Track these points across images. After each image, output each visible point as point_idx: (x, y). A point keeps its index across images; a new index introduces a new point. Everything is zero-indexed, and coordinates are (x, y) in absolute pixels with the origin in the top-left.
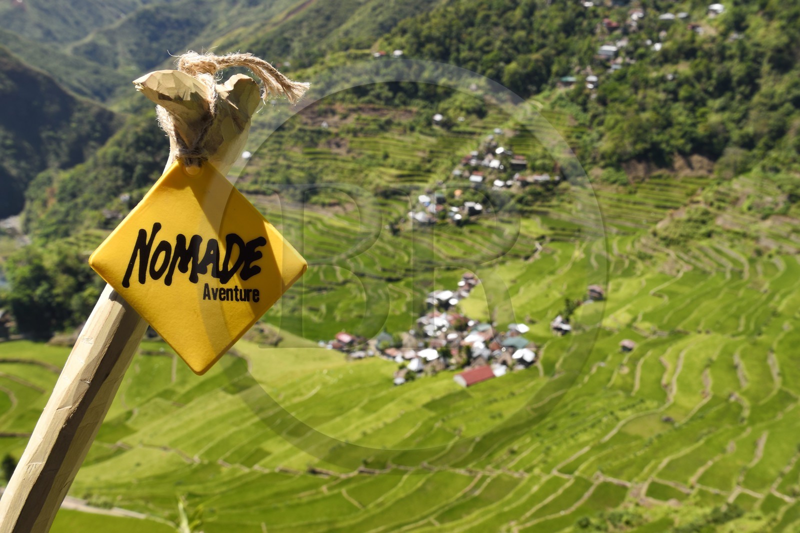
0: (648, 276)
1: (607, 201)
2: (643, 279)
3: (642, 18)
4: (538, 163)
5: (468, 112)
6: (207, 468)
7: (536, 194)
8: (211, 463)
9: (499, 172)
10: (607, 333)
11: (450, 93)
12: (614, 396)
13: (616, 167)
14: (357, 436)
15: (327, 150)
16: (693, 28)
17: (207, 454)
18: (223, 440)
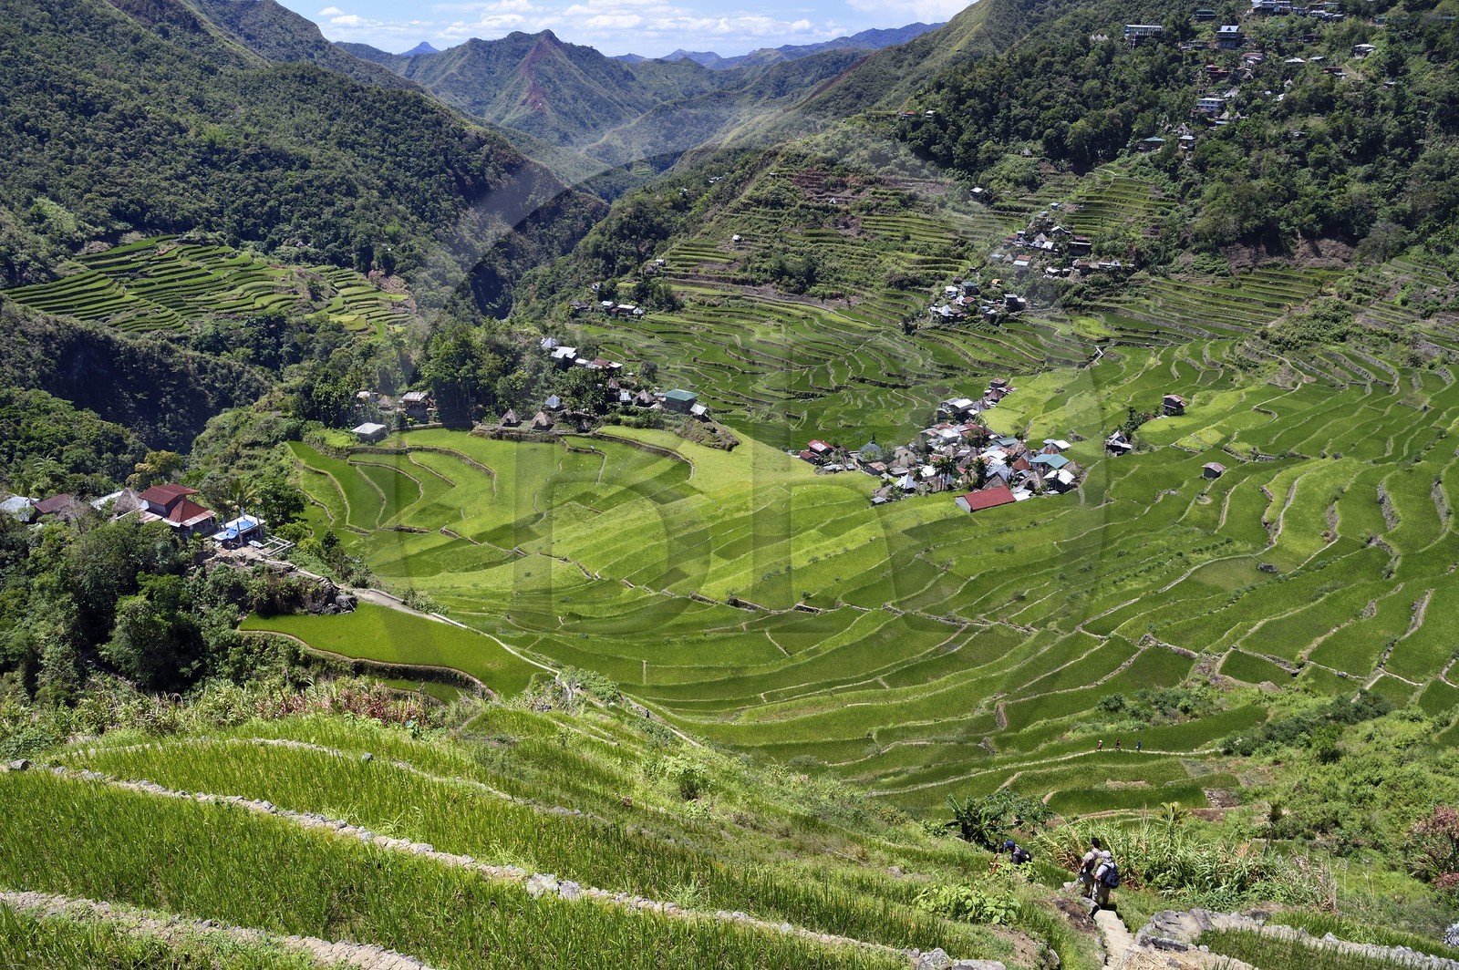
0: (1251, 388)
1: (1198, 295)
2: (1242, 392)
3: (1258, 63)
4: (1106, 245)
5: (1017, 184)
6: (610, 585)
7: (1101, 285)
8: (611, 580)
9: (1053, 257)
10: (1185, 454)
11: (991, 161)
12: (1187, 533)
13: (1214, 251)
14: (805, 563)
15: (832, 230)
16: (1331, 71)
17: (612, 569)
18: (634, 556)
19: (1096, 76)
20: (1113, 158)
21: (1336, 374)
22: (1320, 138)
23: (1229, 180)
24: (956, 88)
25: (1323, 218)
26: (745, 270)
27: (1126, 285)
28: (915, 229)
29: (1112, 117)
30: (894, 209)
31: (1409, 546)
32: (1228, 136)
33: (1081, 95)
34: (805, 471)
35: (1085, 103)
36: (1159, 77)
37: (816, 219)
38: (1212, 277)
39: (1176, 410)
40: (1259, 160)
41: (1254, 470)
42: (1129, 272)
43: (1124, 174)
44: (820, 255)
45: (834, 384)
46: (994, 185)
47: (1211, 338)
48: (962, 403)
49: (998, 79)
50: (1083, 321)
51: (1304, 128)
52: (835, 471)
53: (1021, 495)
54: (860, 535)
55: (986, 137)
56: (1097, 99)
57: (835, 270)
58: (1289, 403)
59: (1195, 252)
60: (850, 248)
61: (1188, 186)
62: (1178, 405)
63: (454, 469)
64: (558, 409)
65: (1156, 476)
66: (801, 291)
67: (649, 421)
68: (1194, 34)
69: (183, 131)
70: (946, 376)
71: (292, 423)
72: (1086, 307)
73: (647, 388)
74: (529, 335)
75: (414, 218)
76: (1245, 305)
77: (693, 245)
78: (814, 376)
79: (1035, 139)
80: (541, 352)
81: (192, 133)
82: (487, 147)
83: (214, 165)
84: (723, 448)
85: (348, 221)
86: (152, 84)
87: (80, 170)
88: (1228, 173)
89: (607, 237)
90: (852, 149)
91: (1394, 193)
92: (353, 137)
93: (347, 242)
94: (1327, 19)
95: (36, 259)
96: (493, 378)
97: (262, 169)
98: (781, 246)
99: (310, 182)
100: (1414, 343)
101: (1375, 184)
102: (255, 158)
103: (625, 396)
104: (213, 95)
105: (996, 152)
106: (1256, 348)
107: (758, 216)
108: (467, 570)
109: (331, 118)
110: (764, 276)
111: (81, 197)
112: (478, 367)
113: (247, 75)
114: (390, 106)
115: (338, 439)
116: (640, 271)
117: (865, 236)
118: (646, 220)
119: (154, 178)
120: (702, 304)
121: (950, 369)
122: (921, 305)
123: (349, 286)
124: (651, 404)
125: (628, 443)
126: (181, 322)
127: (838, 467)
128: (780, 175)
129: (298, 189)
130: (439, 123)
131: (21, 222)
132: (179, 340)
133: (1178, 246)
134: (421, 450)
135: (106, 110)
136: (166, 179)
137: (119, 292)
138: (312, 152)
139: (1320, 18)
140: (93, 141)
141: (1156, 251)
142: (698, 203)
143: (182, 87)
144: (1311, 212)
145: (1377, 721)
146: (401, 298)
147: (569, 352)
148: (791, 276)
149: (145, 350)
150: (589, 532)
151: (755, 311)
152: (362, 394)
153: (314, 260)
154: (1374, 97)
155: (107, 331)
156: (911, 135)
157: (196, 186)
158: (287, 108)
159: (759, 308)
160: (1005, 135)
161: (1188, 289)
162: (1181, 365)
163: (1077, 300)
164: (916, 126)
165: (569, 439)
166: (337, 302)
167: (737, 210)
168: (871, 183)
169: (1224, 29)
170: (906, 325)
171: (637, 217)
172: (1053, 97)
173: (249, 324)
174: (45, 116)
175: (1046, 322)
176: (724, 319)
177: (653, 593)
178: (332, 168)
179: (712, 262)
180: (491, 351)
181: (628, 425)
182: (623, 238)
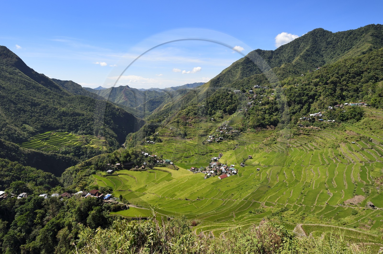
0: (262, 153)
1: (251, 136)
2: (261, 154)
3: (256, 96)
5: (219, 117)
6: (163, 198)
7: (235, 135)
8: (163, 197)
9: (227, 130)
10: (254, 166)
11: (215, 113)
12: (256, 181)
13: (253, 128)
14: (196, 191)
15: (188, 127)
16: (268, 98)
17: (163, 195)
18: (166, 192)
19: (230, 99)
20: (234, 112)
21: (275, 150)
22: (268, 109)
23: (254, 117)
24: (207, 102)
25: (270, 122)
26: (173, 134)
27: (239, 135)
28: (202, 126)
29: (234, 106)
30: (198, 123)
31: (290, 182)
32: (253, 109)
33: (228, 102)
34: (192, 173)
35: (229, 104)
36: (240, 99)
37: (185, 125)
38: (253, 133)
39: (251, 158)
40: (258, 113)
41: (264, 169)
42: (239, 132)
43: (236, 115)
44: (186, 131)
45: (192, 155)
46: (215, 118)
47: (254, 143)
48: (215, 158)
49: (214, 100)
50: (233, 141)
51: (265, 108)
52: (196, 173)
53: (228, 175)
54: (204, 185)
55: (213, 110)
56: (231, 103)
57: (189, 134)
58: (268, 156)
59: (250, 129)
60: (191, 129)
61: (247, 117)
62: (251, 157)
63: (128, 178)
64: (146, 165)
65: (249, 171)
66: (184, 138)
67: (163, 166)
68: (245, 92)
69: (57, 109)
70: (211, 152)
71: (94, 171)
72: (233, 139)
73: (162, 160)
74: (139, 151)
75: (106, 124)
76: (259, 137)
77: (163, 130)
78: (188, 153)
79: (221, 110)
80: (142, 154)
81: (58, 110)
82: (119, 110)
83: (64, 116)
84: (177, 170)
85: (93, 126)
86: (49, 100)
87: (34, 118)
88: (253, 115)
89: (146, 128)
90: (190, 112)
91: (280, 118)
92: (93, 109)
93: (93, 130)
94: (266, 89)
95: (24, 137)
96: (134, 159)
97: (74, 116)
98: (179, 130)
99: (84, 119)
100: (287, 144)
101: (277, 116)
102: (72, 114)
103: (158, 162)
104: (63, 102)
105: (215, 112)
106: (262, 145)
107: (175, 124)
108: (136, 198)
109: (88, 106)
110: (177, 135)
111: (34, 124)
112: (131, 158)
113: (70, 97)
114: (100, 103)
115: (104, 173)
116: (154, 135)
117: (194, 127)
118: (153, 125)
119: (50, 119)
120: (166, 141)
121: (211, 151)
122: (205, 140)
123: (93, 139)
124: (163, 162)
125: (159, 170)
126: (57, 149)
129: (82, 120)
130: (110, 106)
131: (20, 129)
132: (57, 152)
133: (247, 128)
134: (120, 174)
135: (39, 105)
136: (53, 119)
137: (43, 143)
138: (85, 113)
140: (37, 112)
141: (244, 129)
142: (163, 122)
143: (56, 100)
144: (268, 121)
145: (287, 211)
146: (104, 141)
147: (147, 154)
148: (182, 135)
149: (50, 155)
150: (156, 188)
152: (109, 164)
153: (86, 134)
154: (275, 102)
155: (41, 151)
157: (59, 120)
158: (79, 104)
159: (176, 141)
160: (216, 109)
161: (249, 135)
162: (250, 149)
163: (231, 138)
164: (201, 108)
165: (148, 170)
166: (91, 142)
167: (171, 123)
168: (194, 118)
169: (250, 91)
170: (203, 143)
171: (151, 124)
172: (223, 103)
173: (73, 148)
174: (25, 107)
175: (227, 142)
176: (170, 143)
177: (171, 199)
178: (89, 116)
179: (167, 133)
180: (133, 155)
181: (159, 167)
182: (149, 128)
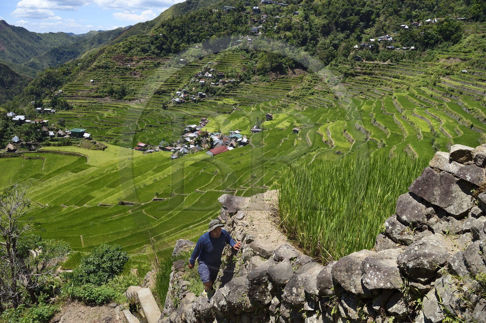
1: (262, 89)
3: (266, 18)
4: (229, 74)
6: (55, 208)
7: (230, 87)
8: (55, 206)
9: (212, 79)
13: (264, 75)
18: (66, 194)
19: (216, 21)
20: (226, 48)
21: (313, 105)
22: (290, 38)
23: (265, 52)
24: (169, 26)
25: (295, 62)
26: (97, 92)
27: (238, 87)
28: (160, 74)
29: (224, 34)
33: (213, 28)
34: (139, 153)
35: (214, 30)
36: (237, 22)
37: (123, 72)
38: (265, 82)
39: (270, 118)
42: (238, 83)
43: (231, 52)
44: (126, 85)
45: (140, 129)
46: (187, 58)
48: (193, 126)
49: (184, 22)
50: (226, 99)
51: (285, 35)
53: (230, 148)
54: (171, 170)
55: (182, 42)
56: (218, 29)
57: (133, 90)
59: (258, 75)
60: (138, 82)
67: (64, 143)
68: (245, 9)
72: (226, 95)
77: (74, 85)
79: (199, 42)
80: (7, 119)
84: (101, 149)
89: (36, 86)
90: (133, 47)
94: (284, 6)
103: (51, 133)
105: (186, 47)
106: (287, 100)
107: (100, 72)
116: (52, 95)
117: (143, 77)
118: (53, 79)
120: (81, 106)
122: (168, 100)
124: (64, 135)
127: (152, 151)
128: (106, 57)
133: (253, 74)
139: (282, 5)
142: (74, 71)
147: (22, 118)
148: (116, 93)
150: (41, 188)
151: (103, 107)
154: (303, 26)
156: (155, 42)
159: (105, 106)
160: (188, 42)
161: (258, 87)
163: (223, 93)
164: (156, 39)
165: (25, 154)
168: (142, 59)
169: (254, 8)
170: (164, 106)
171: (48, 78)
172: (203, 29)
175: (214, 101)
176: (91, 111)
177: (78, 208)
179: (83, 90)
181: (54, 145)
182: (43, 86)
